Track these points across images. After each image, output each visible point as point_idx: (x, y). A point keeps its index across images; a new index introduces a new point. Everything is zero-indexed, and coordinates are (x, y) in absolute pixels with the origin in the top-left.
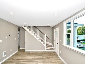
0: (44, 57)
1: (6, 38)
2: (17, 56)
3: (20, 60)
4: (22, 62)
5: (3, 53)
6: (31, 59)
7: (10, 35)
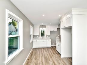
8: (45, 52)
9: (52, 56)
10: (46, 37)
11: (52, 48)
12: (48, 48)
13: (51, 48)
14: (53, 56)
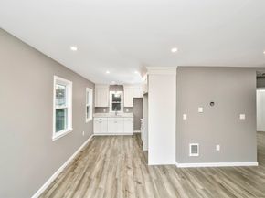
7: (212, 104)
8: (116, 143)
10: (125, 111)
13: (132, 136)
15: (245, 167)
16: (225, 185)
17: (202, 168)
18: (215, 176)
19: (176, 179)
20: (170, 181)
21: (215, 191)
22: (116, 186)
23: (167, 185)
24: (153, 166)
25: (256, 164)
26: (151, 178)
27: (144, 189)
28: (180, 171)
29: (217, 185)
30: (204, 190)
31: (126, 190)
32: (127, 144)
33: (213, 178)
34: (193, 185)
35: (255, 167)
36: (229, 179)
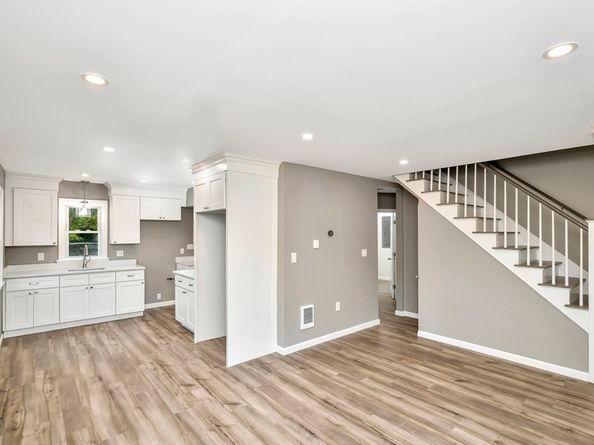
0: (531, 414)
1: (316, 244)
2: (362, 345)
3: (365, 366)
4: (371, 378)
5: (302, 308)
6: (424, 388)
7: (330, 233)
8: (106, 342)
9: (153, 349)
11: (148, 317)
12: (123, 323)
13: (142, 318)
14: (155, 345)
15: (367, 330)
16: (360, 360)
17: (319, 346)
18: (342, 352)
19: (294, 374)
20: (286, 380)
21: (355, 372)
22: (189, 429)
23: (285, 388)
24: (239, 367)
25: (377, 322)
26: (249, 388)
27: (251, 410)
28: (291, 360)
29: (351, 363)
30: (340, 375)
31: (217, 426)
32: (141, 339)
33: (341, 355)
34: (323, 374)
35: (378, 327)
36: (360, 351)
